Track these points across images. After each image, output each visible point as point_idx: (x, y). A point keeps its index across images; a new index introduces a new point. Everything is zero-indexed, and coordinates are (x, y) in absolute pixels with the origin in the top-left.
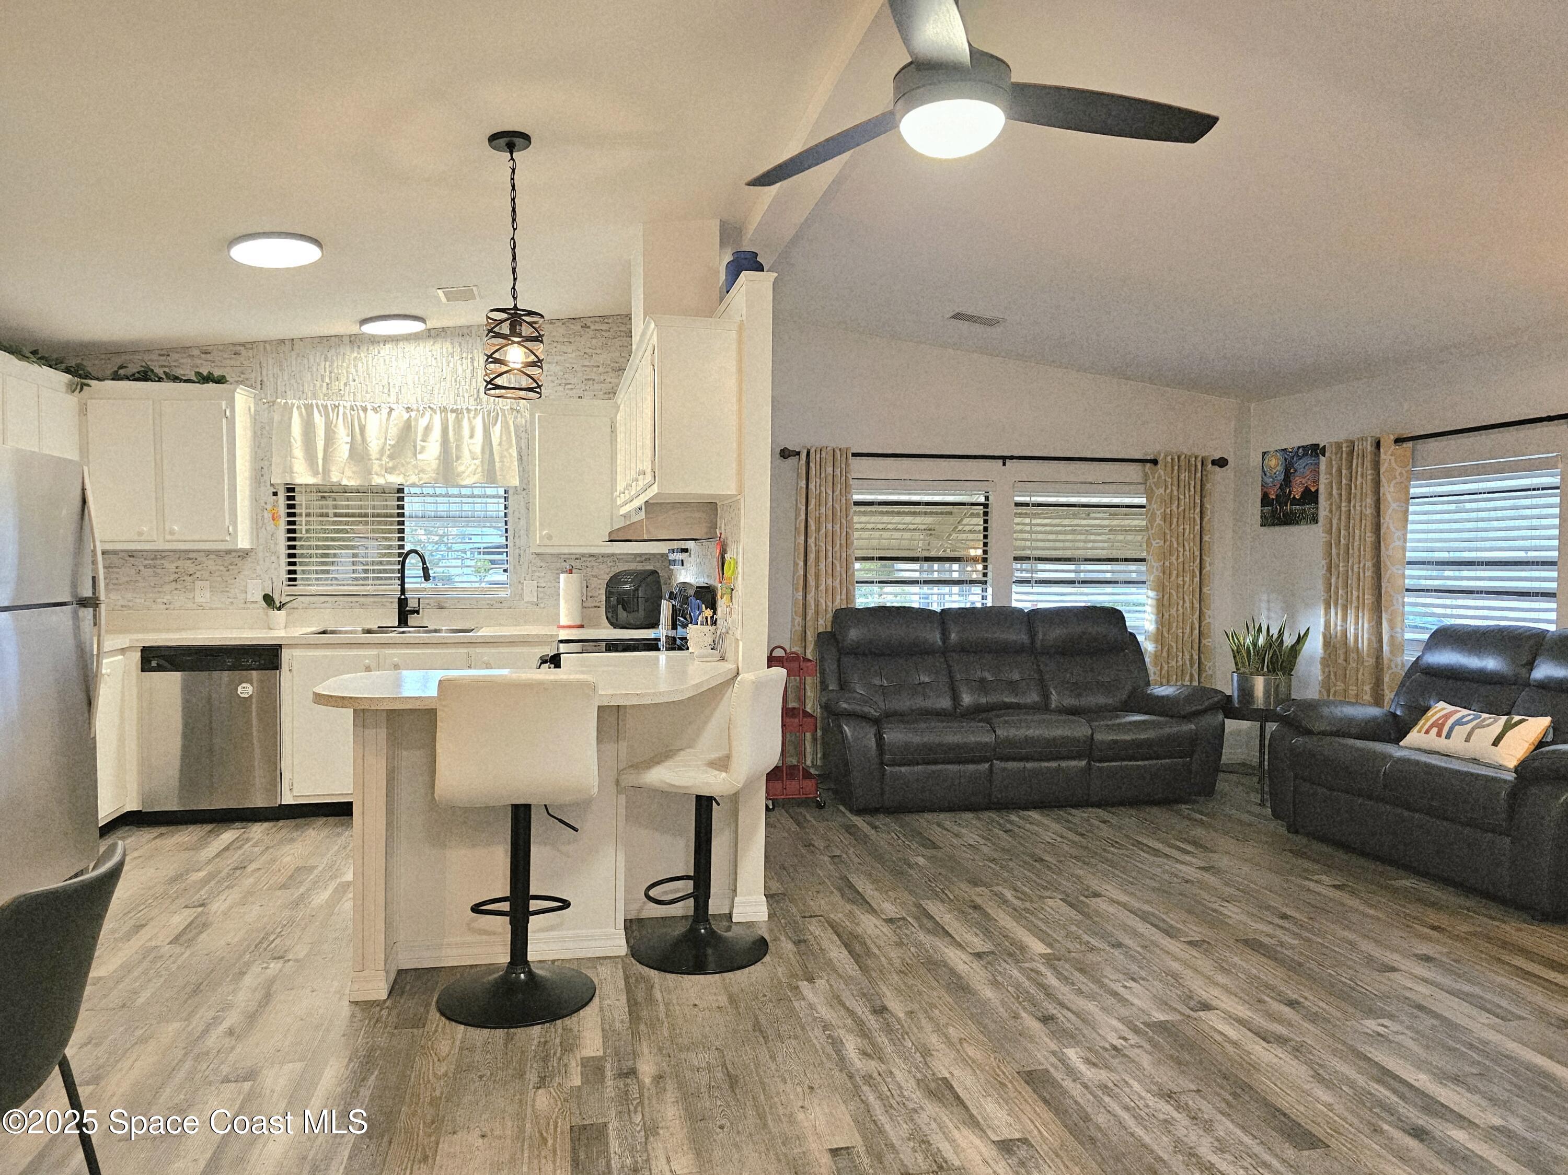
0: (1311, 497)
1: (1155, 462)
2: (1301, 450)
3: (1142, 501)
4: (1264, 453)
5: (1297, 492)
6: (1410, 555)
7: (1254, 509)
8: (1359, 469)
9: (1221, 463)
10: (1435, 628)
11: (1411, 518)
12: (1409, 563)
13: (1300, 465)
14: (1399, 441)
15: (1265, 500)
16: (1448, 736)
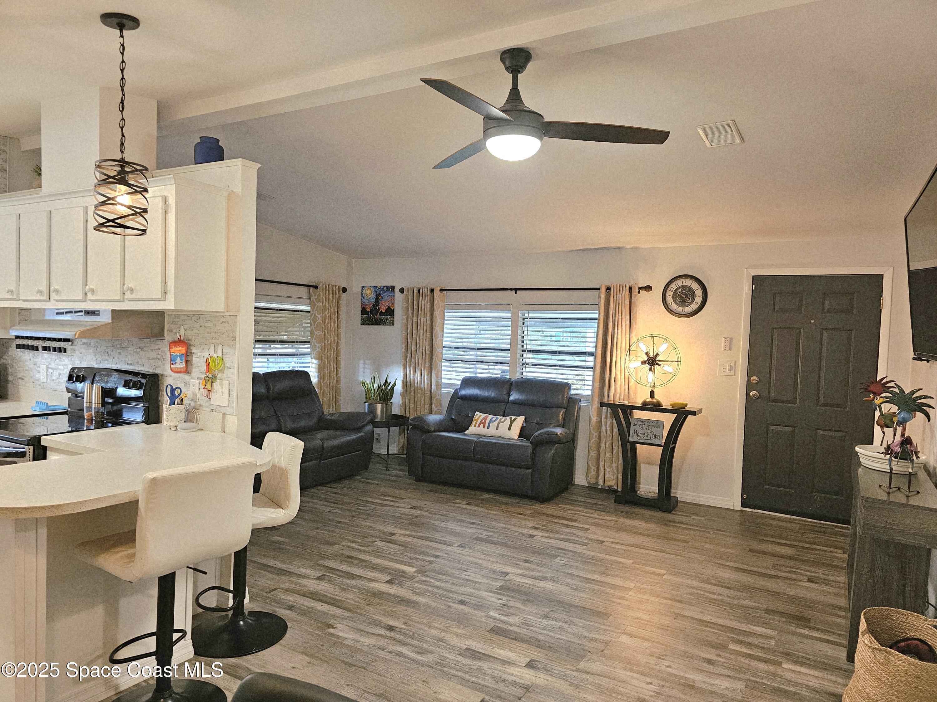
0: (390, 312)
1: (316, 287)
2: (385, 288)
3: (308, 308)
4: (363, 287)
5: (383, 309)
6: (445, 344)
7: (357, 316)
8: (423, 302)
9: (344, 290)
10: (461, 378)
11: (445, 326)
12: (444, 347)
13: (386, 296)
14: (441, 290)
15: (364, 311)
16: (488, 428)
